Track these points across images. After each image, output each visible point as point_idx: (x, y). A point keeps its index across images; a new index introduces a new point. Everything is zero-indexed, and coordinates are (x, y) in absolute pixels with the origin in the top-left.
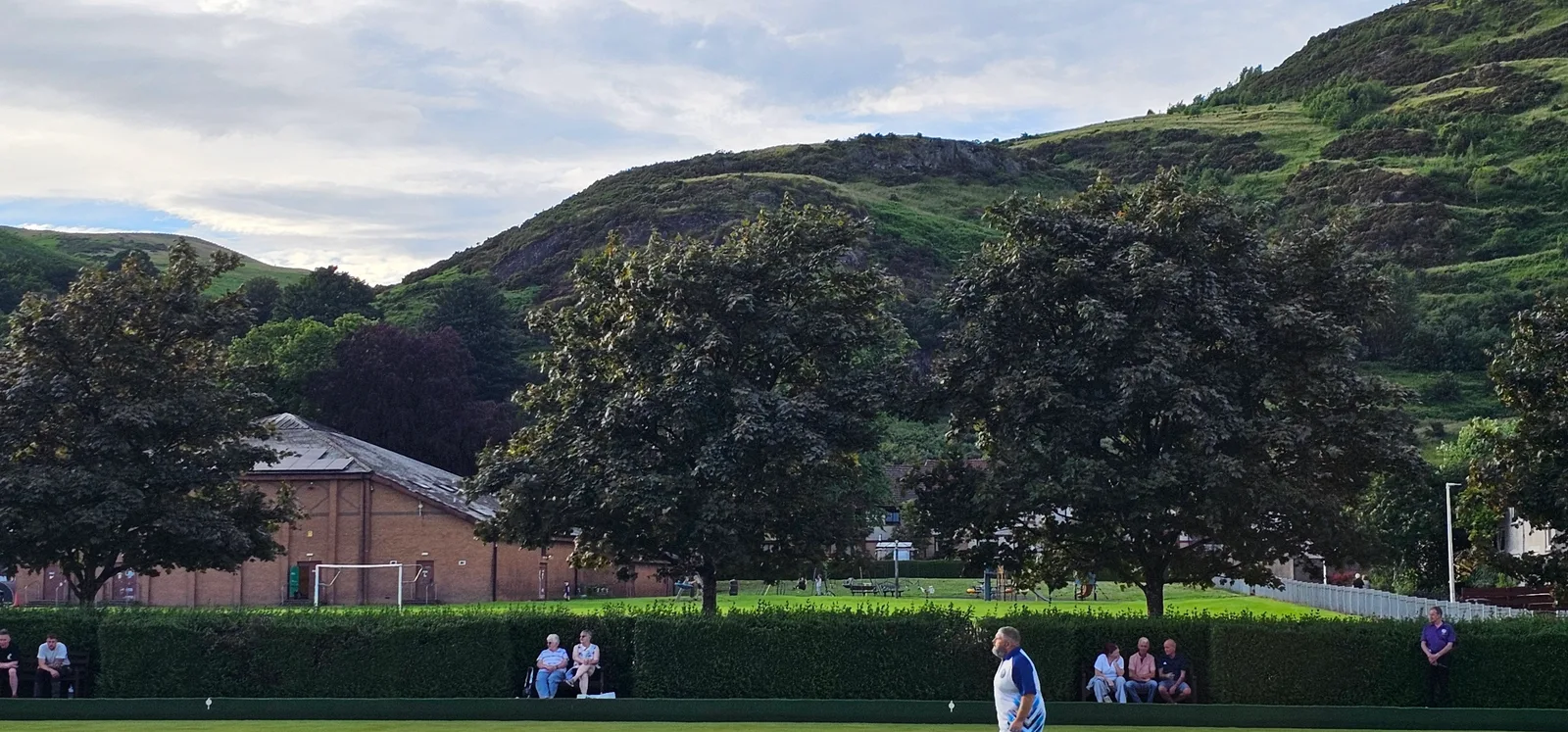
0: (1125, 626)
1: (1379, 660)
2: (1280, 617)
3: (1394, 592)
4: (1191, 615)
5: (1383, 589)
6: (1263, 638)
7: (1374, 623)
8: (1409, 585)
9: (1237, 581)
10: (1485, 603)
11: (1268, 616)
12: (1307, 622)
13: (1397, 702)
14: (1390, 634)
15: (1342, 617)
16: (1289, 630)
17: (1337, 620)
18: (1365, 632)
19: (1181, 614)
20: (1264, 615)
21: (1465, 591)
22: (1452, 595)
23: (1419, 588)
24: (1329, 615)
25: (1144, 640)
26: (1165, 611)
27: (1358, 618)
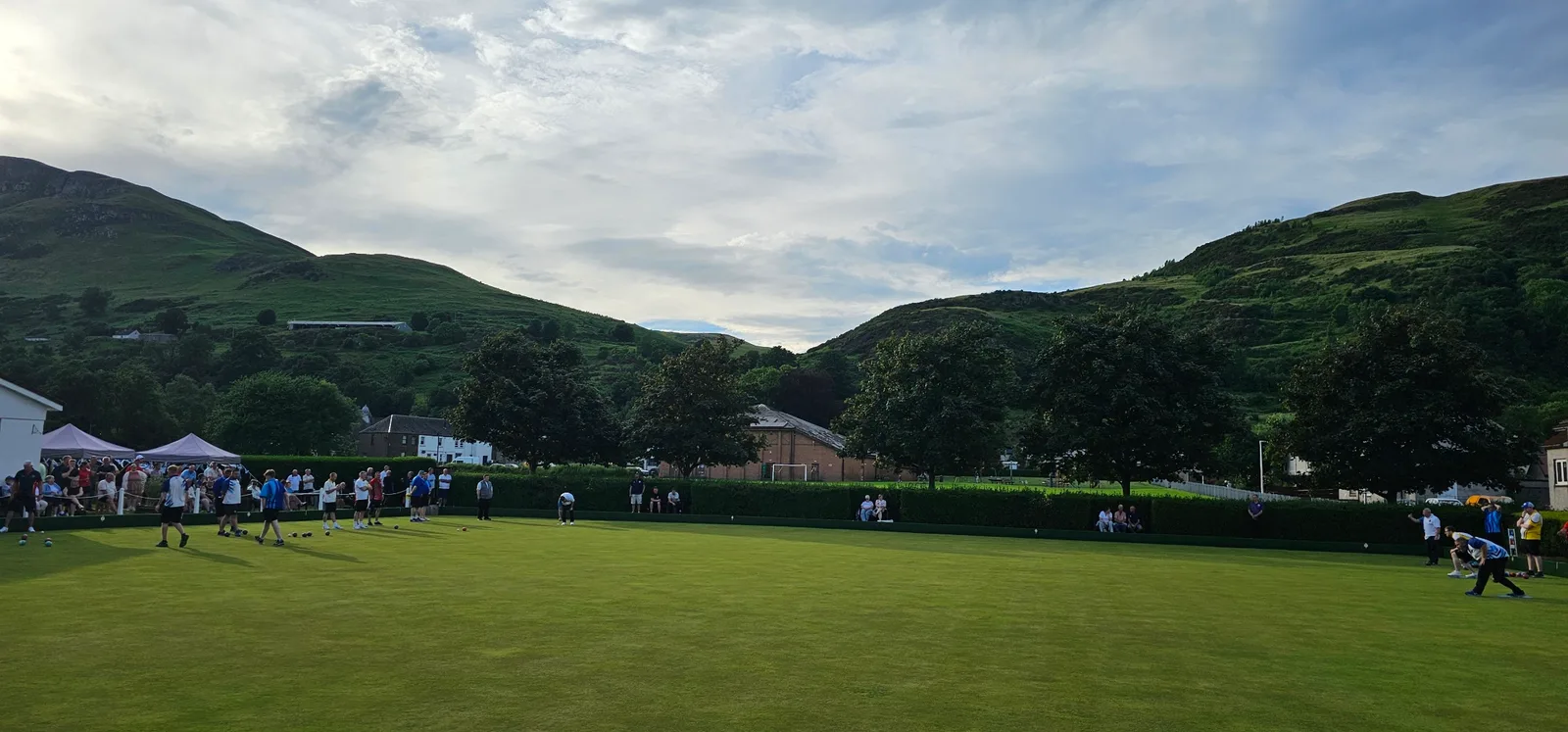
2: (1182, 498)
3: (1235, 488)
4: (1143, 495)
7: (1226, 501)
8: (1243, 485)
9: (1163, 480)
10: (1277, 493)
11: (1177, 496)
12: (1195, 500)
14: (1234, 505)
15: (1211, 498)
16: (1187, 502)
17: (1208, 499)
18: (1222, 504)
19: (1138, 494)
20: (1175, 496)
21: (1268, 488)
23: (1248, 486)
24: (1205, 497)
25: (1121, 505)
26: (1131, 493)
27: (1219, 499)
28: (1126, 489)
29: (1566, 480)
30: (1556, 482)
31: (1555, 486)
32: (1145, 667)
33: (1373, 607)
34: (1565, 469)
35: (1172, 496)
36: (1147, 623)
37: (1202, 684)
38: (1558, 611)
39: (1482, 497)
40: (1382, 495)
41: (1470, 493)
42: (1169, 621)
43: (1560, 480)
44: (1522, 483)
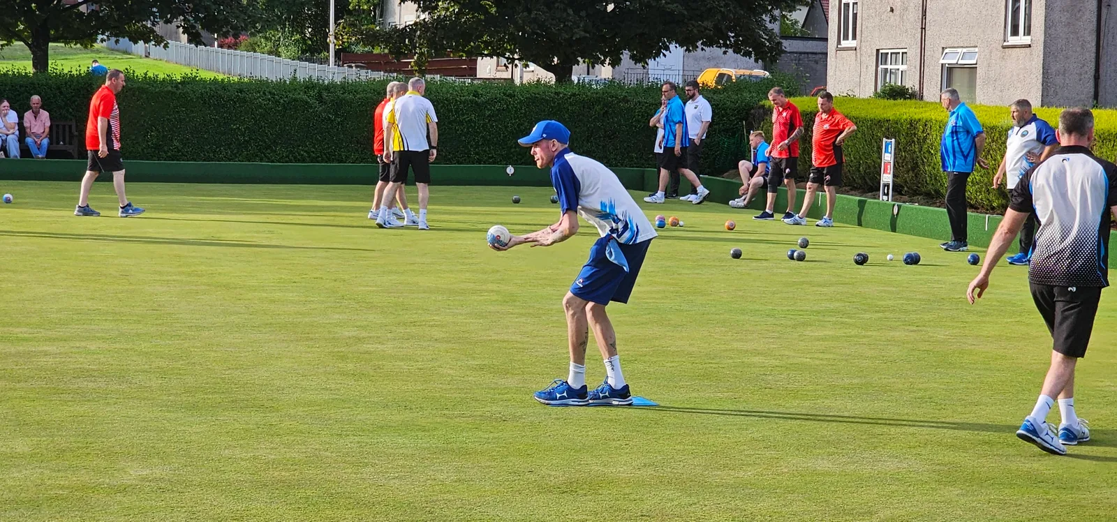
0: (9, 82)
1: (253, 118)
2: (161, 77)
3: (279, 56)
4: (74, 72)
5: (270, 53)
6: (144, 96)
7: (251, 82)
8: (293, 49)
9: (121, 39)
10: (362, 67)
11: (150, 74)
12: (188, 82)
13: (269, 159)
14: (264, 93)
15: (220, 77)
16: (170, 88)
17: (215, 81)
18: (241, 91)
19: (66, 71)
20: (146, 74)
21: (344, 56)
22: (332, 59)
23: (302, 53)
24: (207, 75)
25: (36, 98)
26: (49, 68)
27: (236, 79)
28: (41, 61)
29: (854, 37)
30: (839, 42)
31: (838, 49)
32: (22, 446)
33: (498, 292)
34: (855, 16)
35: (139, 73)
36: (46, 354)
37: (133, 472)
38: (803, 283)
39: (724, 70)
40: (548, 67)
41: (703, 63)
42: (93, 346)
43: (846, 38)
44: (787, 45)
